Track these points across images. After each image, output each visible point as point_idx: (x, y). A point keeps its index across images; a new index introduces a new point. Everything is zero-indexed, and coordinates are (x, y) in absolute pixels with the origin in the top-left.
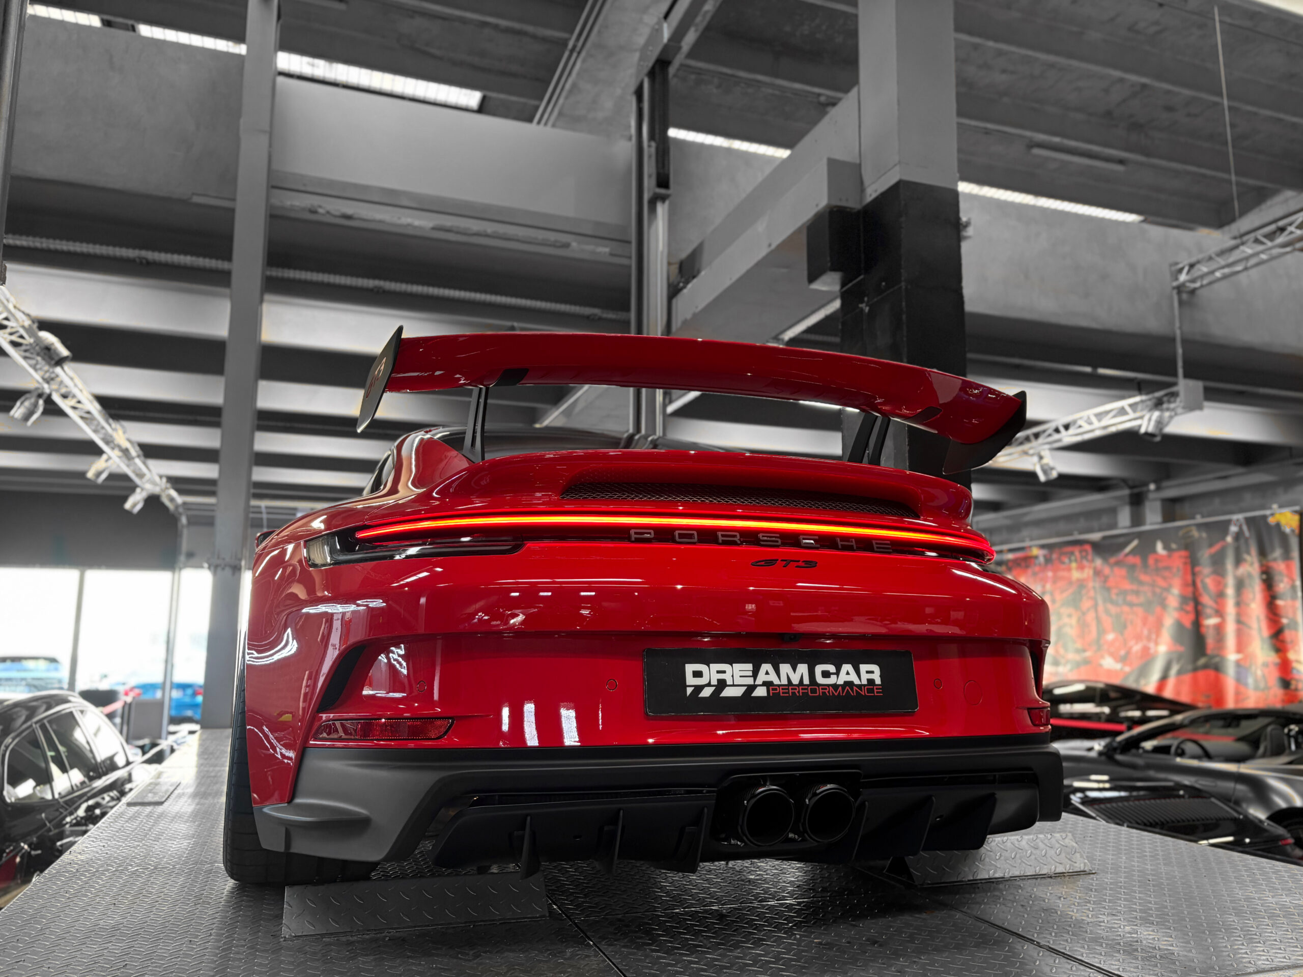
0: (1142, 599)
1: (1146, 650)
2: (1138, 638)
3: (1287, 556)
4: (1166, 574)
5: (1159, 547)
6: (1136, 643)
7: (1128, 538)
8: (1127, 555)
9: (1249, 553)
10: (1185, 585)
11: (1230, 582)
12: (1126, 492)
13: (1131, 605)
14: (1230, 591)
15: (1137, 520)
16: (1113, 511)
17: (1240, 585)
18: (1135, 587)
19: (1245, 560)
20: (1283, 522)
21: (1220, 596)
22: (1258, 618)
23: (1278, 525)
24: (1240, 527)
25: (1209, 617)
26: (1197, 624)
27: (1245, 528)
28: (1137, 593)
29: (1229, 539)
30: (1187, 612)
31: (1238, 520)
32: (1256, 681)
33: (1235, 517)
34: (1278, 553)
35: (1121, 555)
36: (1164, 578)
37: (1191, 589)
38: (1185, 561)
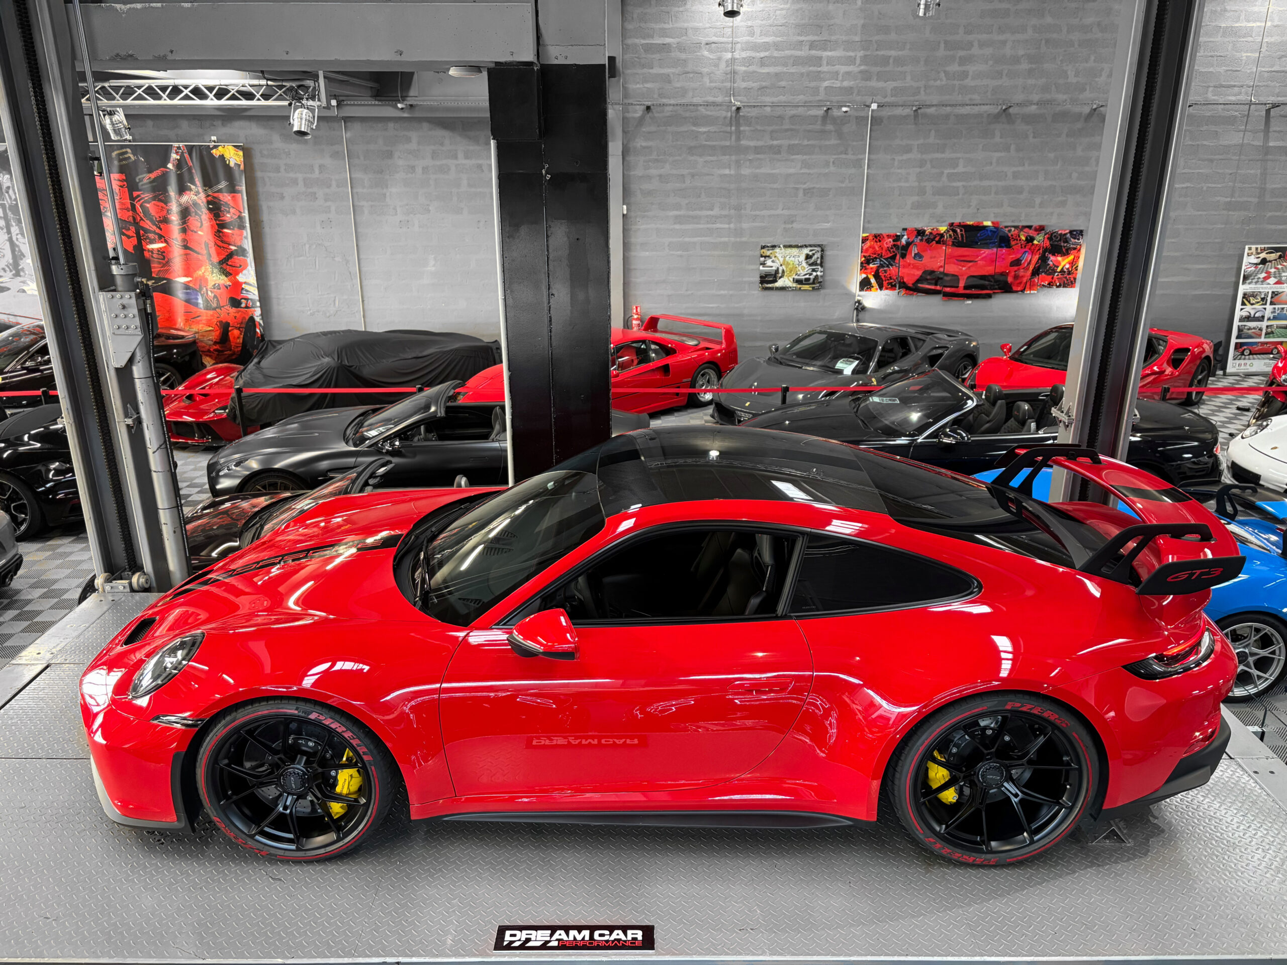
3: (232, 189)
9: (193, 183)
10: (124, 208)
11: (174, 208)
14: (175, 218)
17: (185, 213)
19: (191, 190)
20: (227, 156)
21: (165, 220)
22: (207, 244)
23: (222, 157)
24: (182, 155)
25: (152, 242)
26: (139, 248)
27: (186, 155)
29: (170, 166)
31: (179, 148)
32: (207, 301)
33: (176, 144)
34: (223, 185)
37: (130, 213)
38: (122, 184)
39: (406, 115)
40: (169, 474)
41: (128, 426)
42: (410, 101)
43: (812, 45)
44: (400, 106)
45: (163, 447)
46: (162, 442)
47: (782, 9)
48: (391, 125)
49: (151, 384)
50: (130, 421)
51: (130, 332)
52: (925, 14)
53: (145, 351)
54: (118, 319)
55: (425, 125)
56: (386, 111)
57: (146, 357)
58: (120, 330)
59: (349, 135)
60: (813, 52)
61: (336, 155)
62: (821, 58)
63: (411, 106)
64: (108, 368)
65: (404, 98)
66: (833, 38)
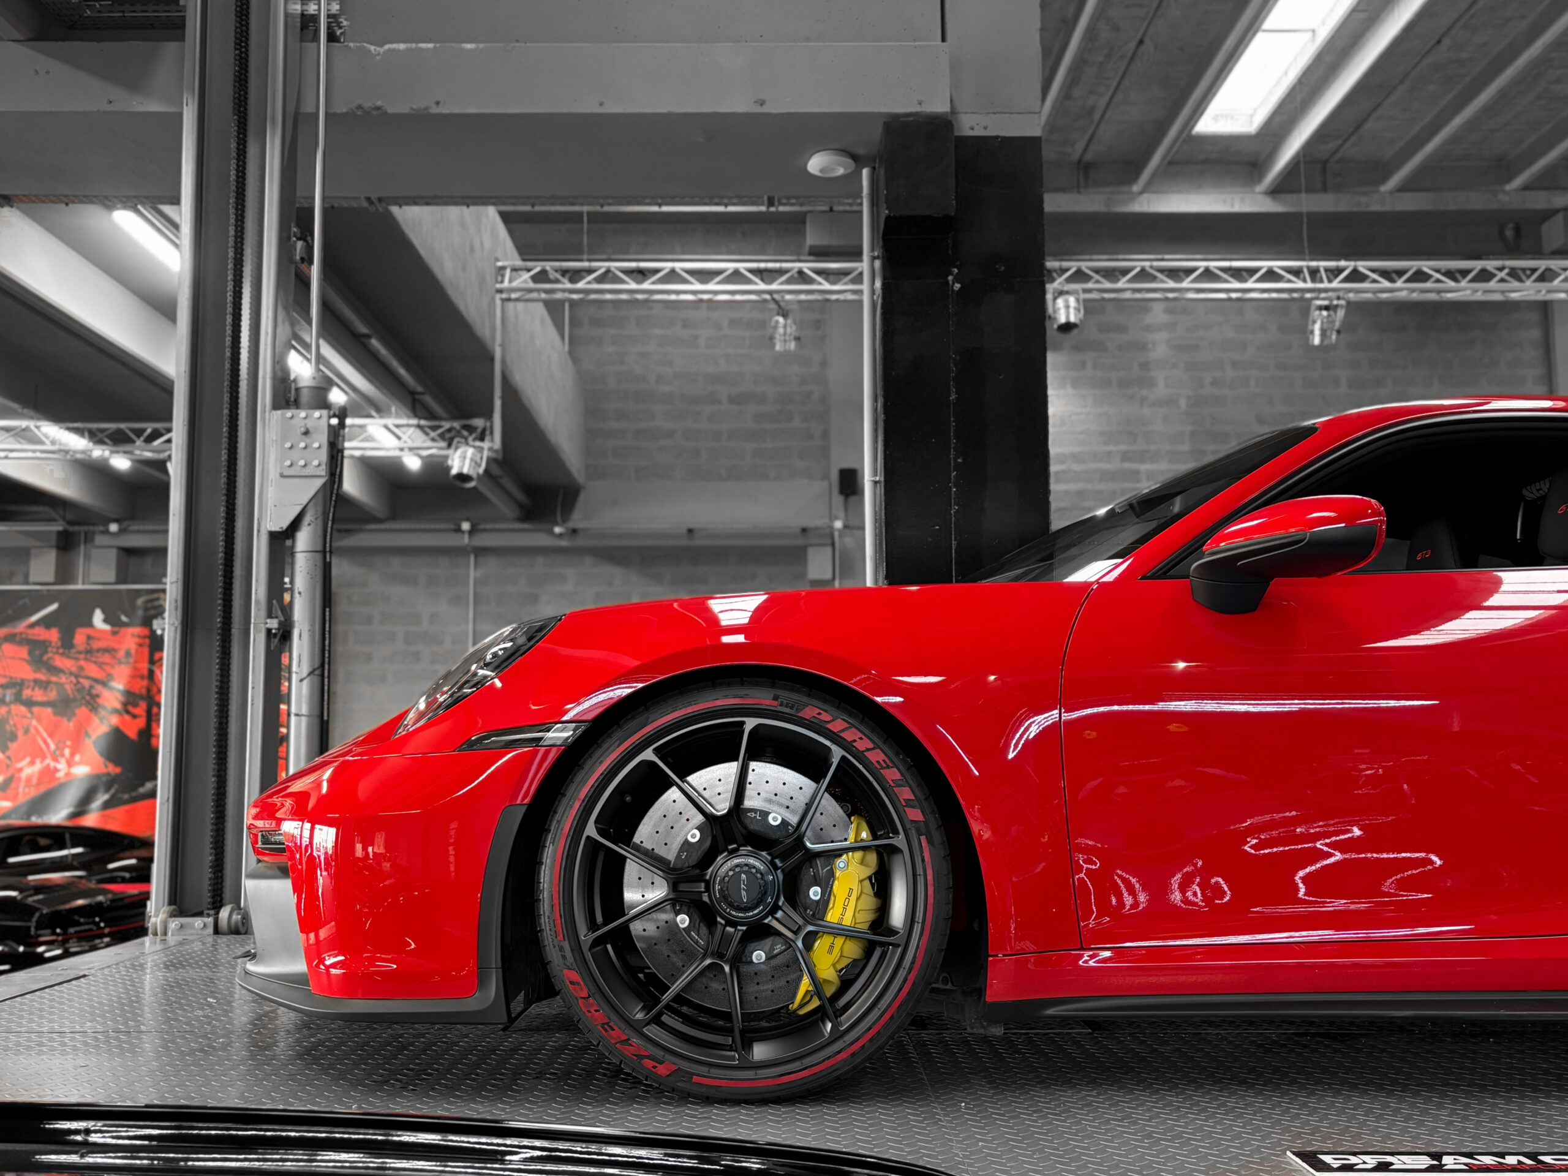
0: (53, 695)
1: (49, 773)
2: (38, 754)
4: (106, 658)
5: (98, 618)
6: (32, 763)
7: (39, 600)
8: (33, 625)
10: (135, 675)
12: (58, 527)
13: (30, 704)
15: (64, 574)
16: (22, 555)
18: (42, 676)
26: (146, 732)
28: (44, 685)
30: (134, 716)
35: (21, 626)
36: (100, 665)
37: (145, 683)
38: (141, 641)
39: (564, 543)
40: (317, 721)
41: (269, 631)
42: (571, 524)
43: (1125, 457)
44: (557, 530)
45: (317, 672)
46: (316, 666)
47: (1080, 414)
48: (540, 560)
49: (320, 564)
50: (273, 624)
51: (307, 472)
52: (1322, 341)
53: (320, 509)
54: (293, 451)
55: (589, 560)
56: (540, 539)
57: (320, 522)
58: (294, 468)
59: (479, 573)
60: (1127, 465)
61: (458, 600)
62: (1138, 472)
63: (574, 531)
64: (259, 531)
65: (564, 520)
66: (1153, 448)
